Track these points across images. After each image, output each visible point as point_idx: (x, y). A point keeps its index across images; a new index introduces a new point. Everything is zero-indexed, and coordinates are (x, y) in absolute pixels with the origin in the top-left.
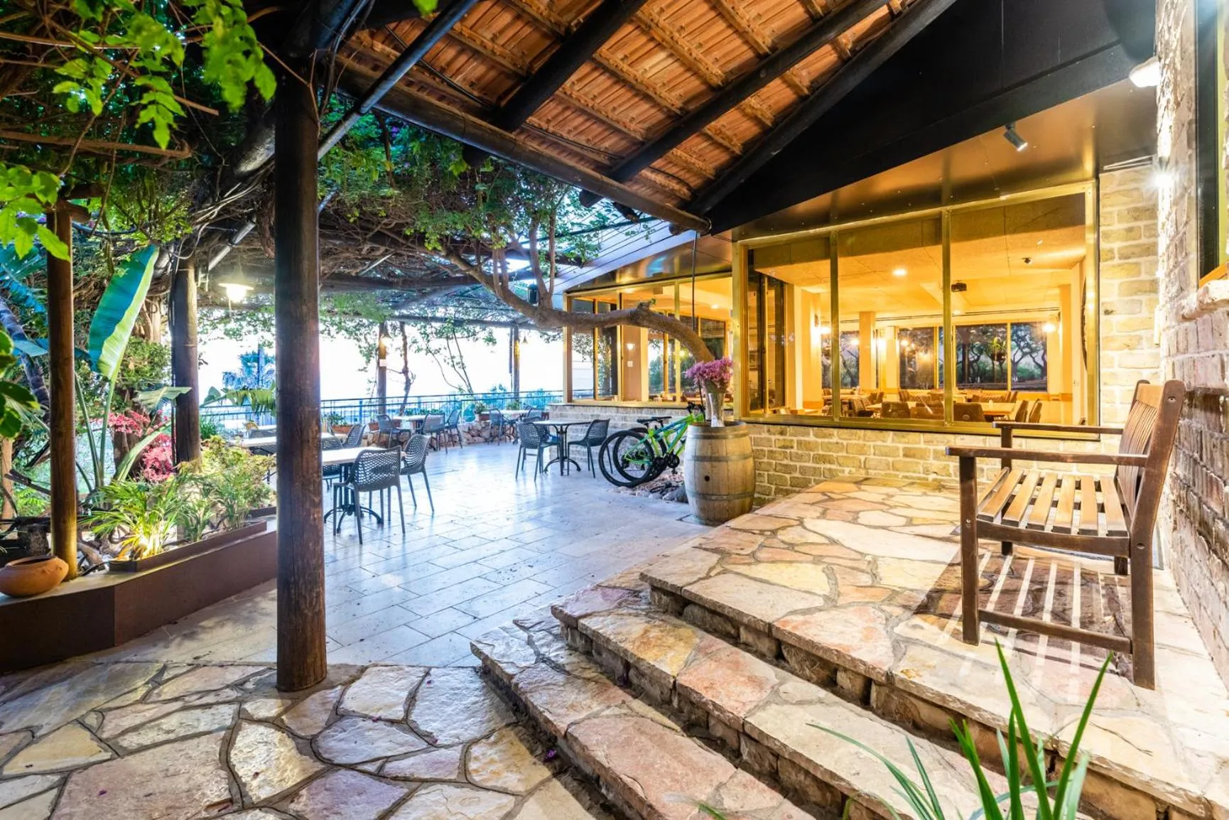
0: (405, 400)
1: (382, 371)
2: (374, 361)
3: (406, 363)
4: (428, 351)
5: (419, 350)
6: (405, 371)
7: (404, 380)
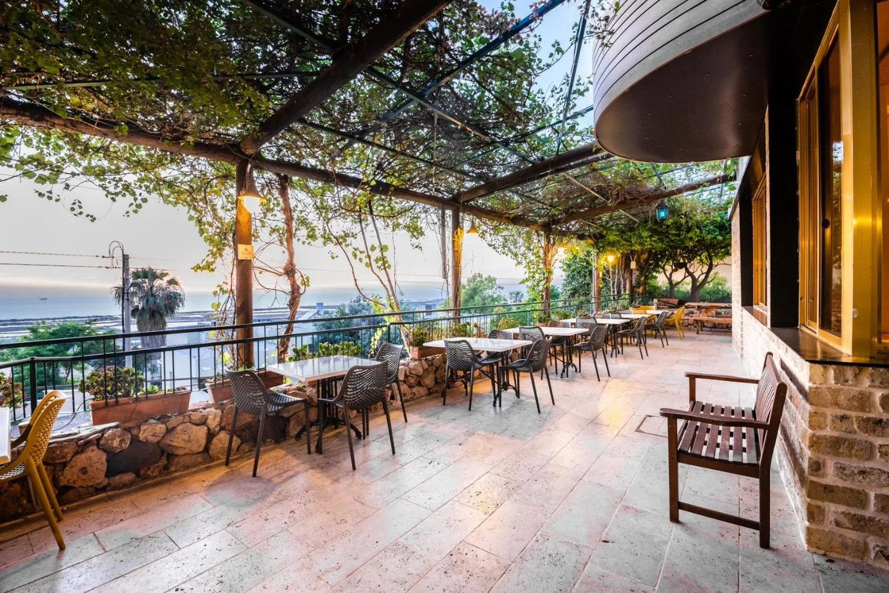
0: (289, 329)
1: (244, 269)
2: (228, 252)
3: (291, 255)
4: (327, 239)
5: (312, 236)
6: (290, 271)
7: (288, 288)
